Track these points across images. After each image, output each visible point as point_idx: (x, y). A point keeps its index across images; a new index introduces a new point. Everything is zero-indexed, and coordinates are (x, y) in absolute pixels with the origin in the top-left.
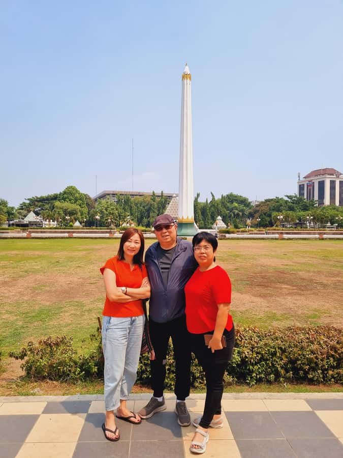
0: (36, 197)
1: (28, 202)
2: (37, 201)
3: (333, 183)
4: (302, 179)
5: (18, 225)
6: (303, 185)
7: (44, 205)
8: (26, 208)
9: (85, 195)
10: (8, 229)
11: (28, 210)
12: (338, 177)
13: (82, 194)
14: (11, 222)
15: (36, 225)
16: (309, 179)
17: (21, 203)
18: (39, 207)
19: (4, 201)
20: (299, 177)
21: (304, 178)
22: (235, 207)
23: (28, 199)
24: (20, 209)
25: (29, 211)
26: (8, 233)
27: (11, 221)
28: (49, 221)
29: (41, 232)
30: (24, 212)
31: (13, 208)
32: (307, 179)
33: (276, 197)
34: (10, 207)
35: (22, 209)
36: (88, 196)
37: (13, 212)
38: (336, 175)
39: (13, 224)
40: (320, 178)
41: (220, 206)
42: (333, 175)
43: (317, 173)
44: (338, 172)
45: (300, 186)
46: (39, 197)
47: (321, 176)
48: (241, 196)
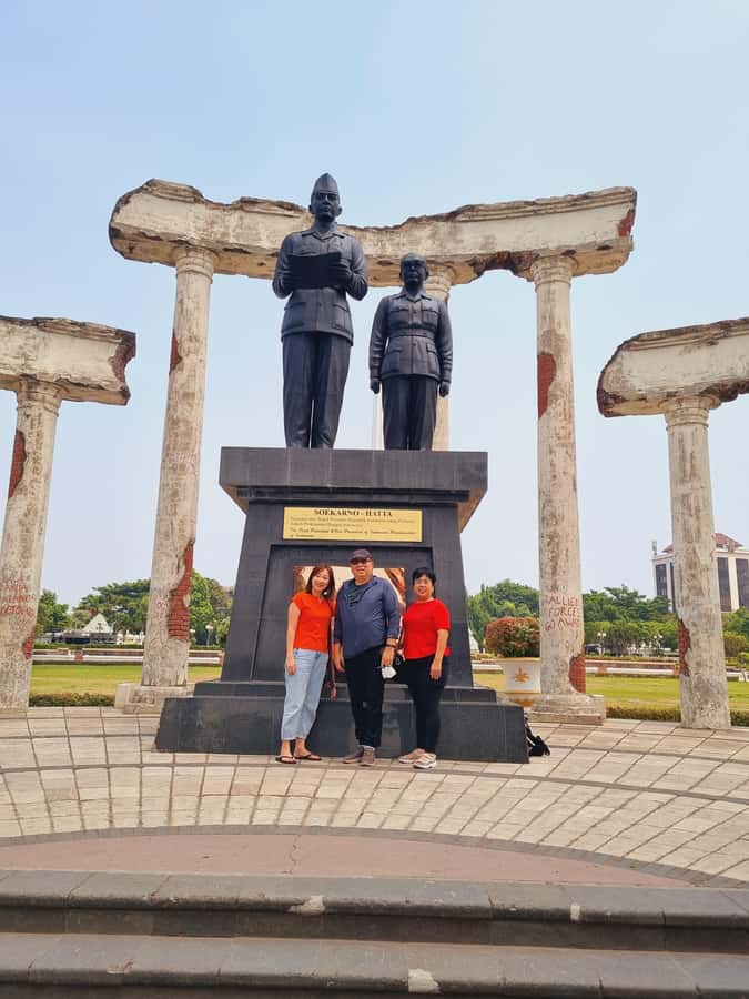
0: (115, 584)
1: (98, 594)
2: (115, 593)
4: (660, 552)
5: (69, 641)
6: (664, 565)
7: (127, 601)
8: (90, 606)
9: (210, 582)
10: (45, 647)
11: (93, 611)
12: (731, 551)
13: (202, 580)
14: (58, 634)
15: (104, 640)
17: (85, 596)
18: (119, 604)
19: (50, 593)
20: (654, 548)
21: (664, 551)
22: (508, 609)
23: (99, 589)
24: (80, 609)
25: (95, 613)
26: (45, 653)
27: (59, 631)
28: (125, 634)
29: (105, 653)
30: (87, 613)
31: (64, 608)
32: (670, 554)
33: (592, 592)
34: (60, 606)
35: (84, 608)
36: (217, 583)
37: (64, 614)
38: (728, 548)
39: (61, 638)
41: (478, 607)
42: (722, 547)
44: (731, 541)
45: (657, 567)
46: (120, 584)
48: (527, 588)
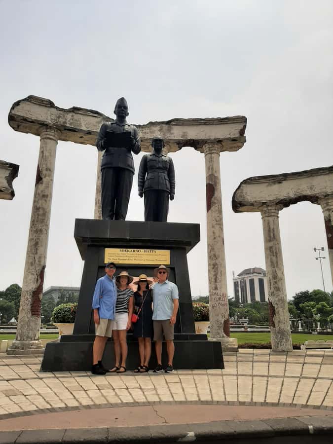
3: (261, 282)
4: (236, 276)
6: (238, 282)
16: (243, 277)
20: (234, 274)
21: (238, 275)
32: (241, 277)
38: (264, 274)
40: (250, 276)
42: (261, 274)
43: (247, 272)
45: (235, 283)
47: (252, 275)
